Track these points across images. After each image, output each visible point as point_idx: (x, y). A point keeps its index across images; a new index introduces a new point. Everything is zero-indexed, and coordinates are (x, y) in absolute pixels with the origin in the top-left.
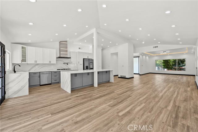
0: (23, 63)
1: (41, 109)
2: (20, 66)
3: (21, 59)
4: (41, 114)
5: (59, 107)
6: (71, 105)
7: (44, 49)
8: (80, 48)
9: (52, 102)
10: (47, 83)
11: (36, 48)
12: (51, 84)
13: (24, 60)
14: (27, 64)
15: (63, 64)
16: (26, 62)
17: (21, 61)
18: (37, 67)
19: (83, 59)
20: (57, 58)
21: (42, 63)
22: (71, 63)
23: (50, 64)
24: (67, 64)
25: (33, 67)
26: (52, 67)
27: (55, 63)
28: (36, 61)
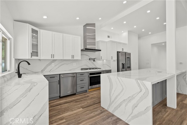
0: (34, 58)
2: (29, 64)
3: (31, 51)
7: (64, 35)
8: (109, 37)
10: (69, 93)
11: (54, 33)
12: (75, 94)
13: (35, 53)
14: (40, 60)
15: (88, 60)
16: (38, 56)
17: (30, 55)
18: (53, 65)
19: (118, 52)
20: (82, 50)
21: (62, 59)
22: (100, 59)
23: (73, 60)
24: (94, 61)
25: (48, 65)
26: (75, 64)
27: (80, 59)
28: (53, 56)
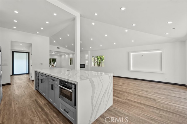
1: (163, 109)
4: (164, 105)
5: (146, 100)
6: (135, 96)
9: (146, 109)
